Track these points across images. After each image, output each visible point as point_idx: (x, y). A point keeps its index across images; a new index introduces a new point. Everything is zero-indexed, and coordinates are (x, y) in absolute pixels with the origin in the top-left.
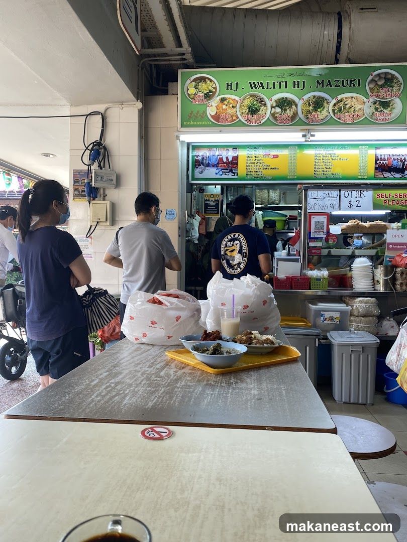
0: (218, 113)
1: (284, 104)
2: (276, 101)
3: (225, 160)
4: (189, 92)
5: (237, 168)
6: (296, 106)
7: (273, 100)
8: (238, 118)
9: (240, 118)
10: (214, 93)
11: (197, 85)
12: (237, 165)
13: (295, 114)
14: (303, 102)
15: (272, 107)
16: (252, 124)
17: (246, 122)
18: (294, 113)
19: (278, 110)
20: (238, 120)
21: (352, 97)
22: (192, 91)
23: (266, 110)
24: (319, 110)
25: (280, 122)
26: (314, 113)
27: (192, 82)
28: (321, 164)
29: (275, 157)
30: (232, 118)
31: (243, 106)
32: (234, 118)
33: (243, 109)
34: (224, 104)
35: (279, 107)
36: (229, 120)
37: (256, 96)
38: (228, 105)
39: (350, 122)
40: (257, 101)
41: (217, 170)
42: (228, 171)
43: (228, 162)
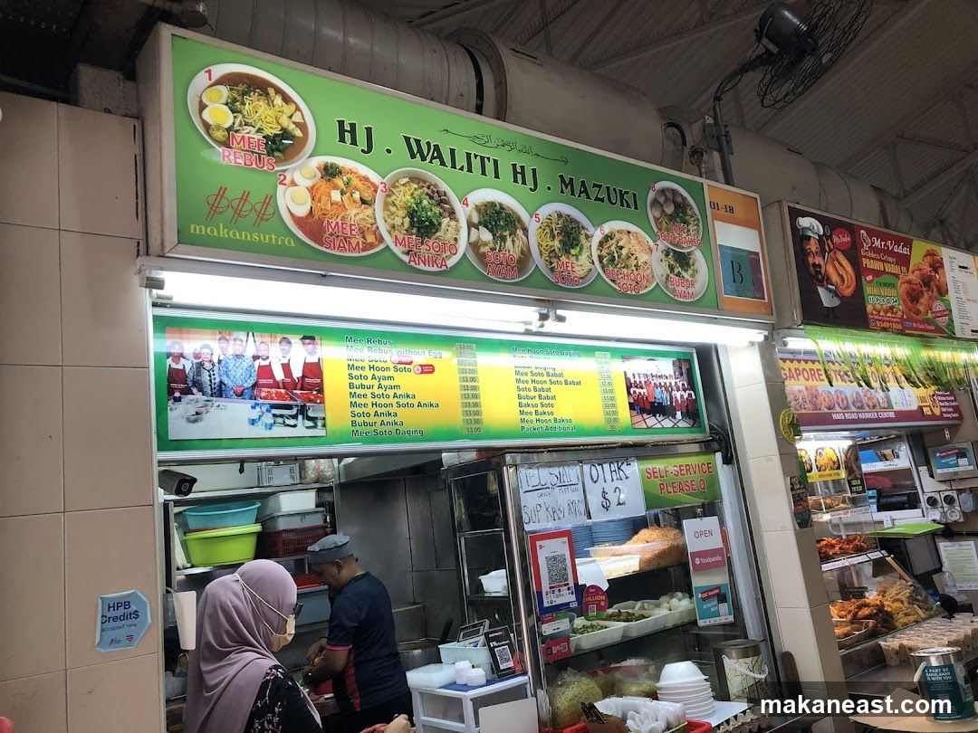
0: (317, 214)
1: (495, 218)
2: (478, 208)
3: (279, 375)
4: (206, 115)
5: (322, 402)
6: (525, 230)
7: (471, 206)
8: (381, 240)
9: (389, 240)
10: (299, 144)
11: (235, 100)
12: (321, 391)
13: (526, 255)
14: (539, 224)
15: (470, 225)
16: (422, 267)
17: (406, 258)
18: (522, 252)
19: (486, 236)
20: (382, 247)
21: (629, 232)
22: (218, 114)
23: (457, 230)
24: (573, 252)
25: (494, 272)
26: (564, 259)
27: (219, 82)
28: (532, 393)
29: (426, 369)
30: (363, 237)
31: (394, 205)
32: (370, 238)
33: (393, 214)
34: (336, 187)
35: (486, 227)
36: (354, 242)
37: (425, 182)
38: (348, 194)
39: (634, 293)
40: (431, 198)
41: (253, 407)
42: (294, 411)
43: (289, 380)
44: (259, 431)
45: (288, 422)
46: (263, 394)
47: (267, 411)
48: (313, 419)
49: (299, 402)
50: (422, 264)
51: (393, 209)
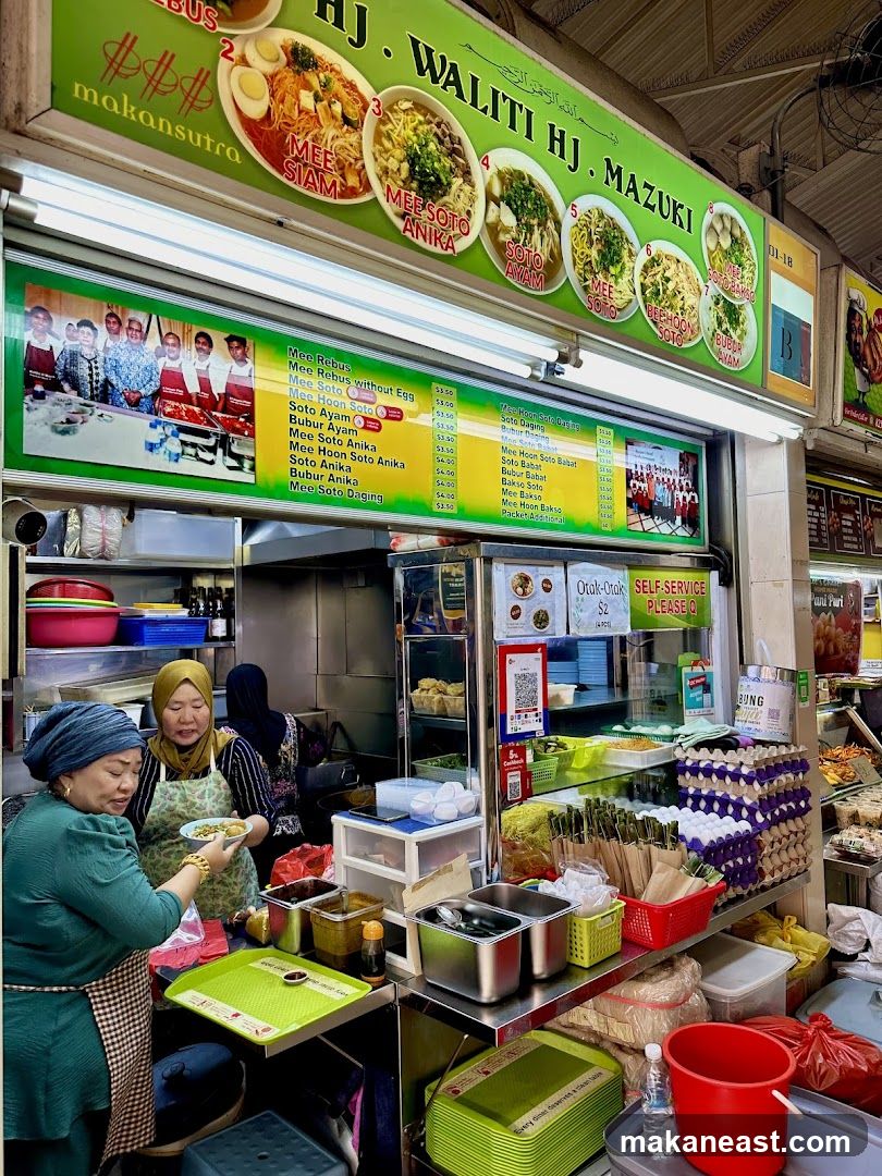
0: (278, 122)
1: (524, 199)
2: (501, 175)
3: (193, 387)
5: (252, 435)
6: (558, 224)
7: (493, 170)
8: (367, 187)
9: (378, 190)
12: (251, 419)
13: (556, 259)
14: (575, 221)
15: (490, 197)
16: (420, 242)
17: (400, 224)
18: (552, 254)
19: (509, 219)
20: (367, 198)
21: (678, 261)
23: (472, 200)
24: (613, 270)
25: (514, 274)
26: (601, 277)
28: (519, 469)
29: (392, 414)
30: (343, 176)
31: (389, 138)
32: (353, 181)
33: (387, 151)
34: (307, 86)
35: (509, 204)
36: (328, 179)
37: (434, 116)
38: (325, 103)
39: (675, 345)
40: (441, 142)
41: (153, 426)
42: (211, 442)
43: (206, 395)
44: (158, 461)
45: (202, 455)
46: (168, 410)
47: (173, 434)
48: (238, 458)
49: (219, 430)
50: (421, 238)
51: (388, 144)
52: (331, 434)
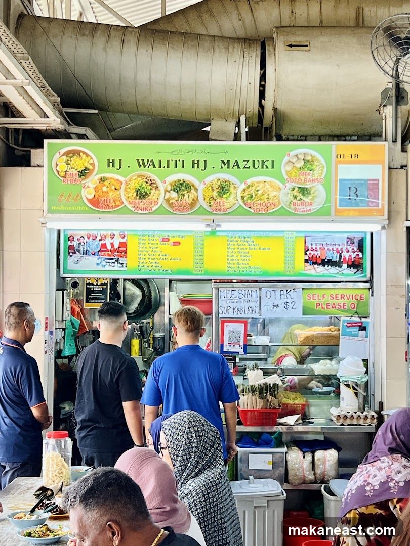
0: (97, 197)
1: (180, 187)
2: (171, 184)
3: (109, 247)
4: (58, 168)
5: (126, 257)
6: (196, 190)
7: (167, 183)
8: (122, 203)
9: (126, 203)
10: (92, 171)
11: (68, 160)
12: (125, 253)
13: (195, 201)
14: (205, 186)
15: (166, 191)
16: (140, 212)
17: (133, 209)
18: (193, 200)
19: (174, 195)
20: (123, 206)
21: (265, 182)
22: (63, 167)
23: (159, 194)
24: (224, 196)
25: (176, 210)
26: (218, 200)
27: (62, 155)
28: (237, 254)
29: (176, 244)
30: (115, 203)
31: (129, 188)
32: (118, 203)
33: (128, 192)
34: (105, 185)
35: (174, 191)
36: (111, 205)
37: (144, 177)
38: (110, 187)
39: (263, 212)
40: (147, 183)
41: (98, 259)
42: (114, 261)
43: (113, 249)
44: (100, 268)
45: (111, 265)
46: (102, 254)
47: (104, 260)
48: (122, 264)
49: (116, 257)
50: (140, 211)
51: (129, 190)
52: (153, 253)
